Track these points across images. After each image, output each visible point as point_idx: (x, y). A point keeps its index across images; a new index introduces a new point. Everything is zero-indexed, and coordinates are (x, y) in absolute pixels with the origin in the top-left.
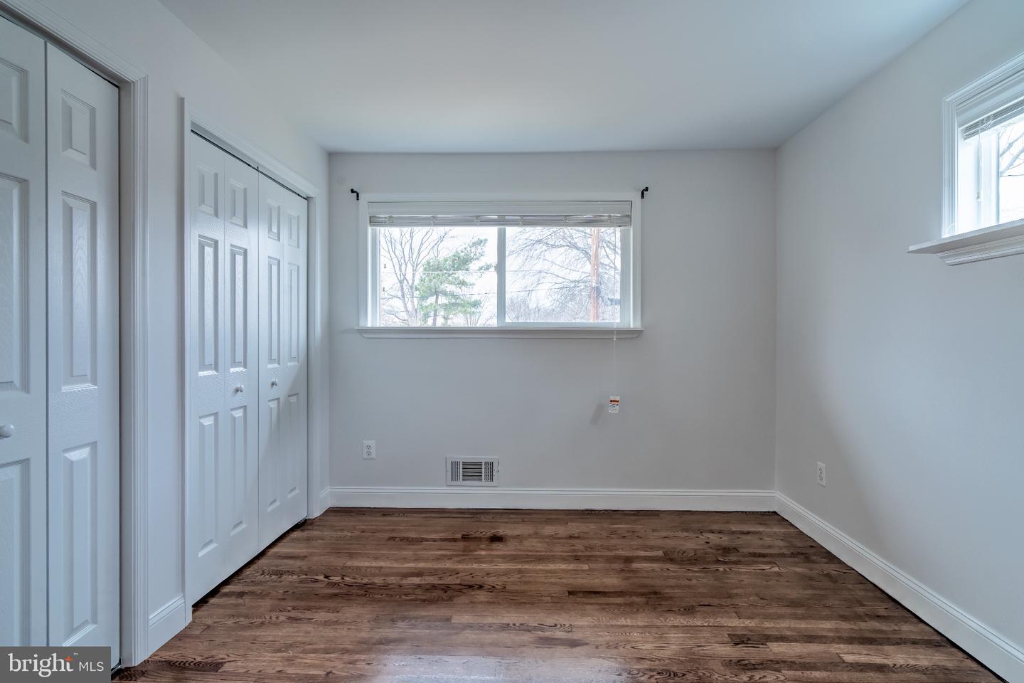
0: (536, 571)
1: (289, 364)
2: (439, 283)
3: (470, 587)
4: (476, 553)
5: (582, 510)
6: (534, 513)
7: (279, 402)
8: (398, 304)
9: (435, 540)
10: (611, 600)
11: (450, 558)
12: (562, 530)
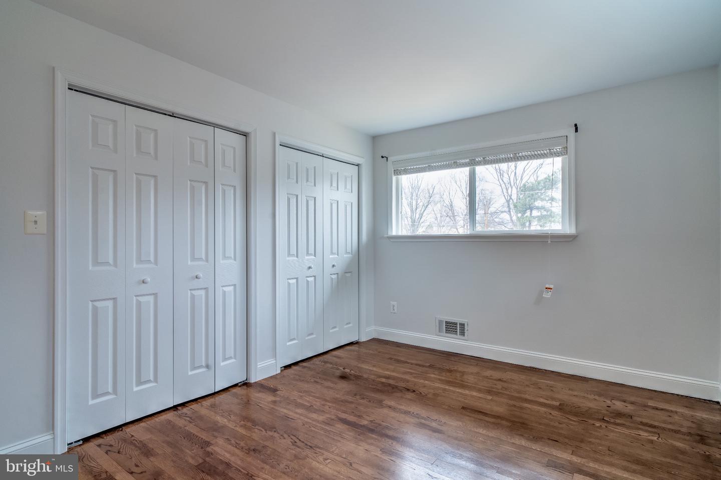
0: (454, 392)
1: (345, 256)
2: (533, 201)
3: (408, 390)
4: (428, 375)
5: (527, 367)
6: (489, 362)
7: (338, 276)
8: (506, 216)
9: (412, 364)
10: (487, 419)
11: (411, 373)
12: (497, 374)
